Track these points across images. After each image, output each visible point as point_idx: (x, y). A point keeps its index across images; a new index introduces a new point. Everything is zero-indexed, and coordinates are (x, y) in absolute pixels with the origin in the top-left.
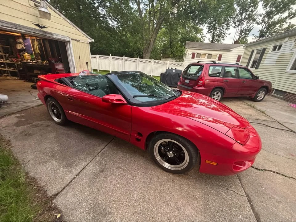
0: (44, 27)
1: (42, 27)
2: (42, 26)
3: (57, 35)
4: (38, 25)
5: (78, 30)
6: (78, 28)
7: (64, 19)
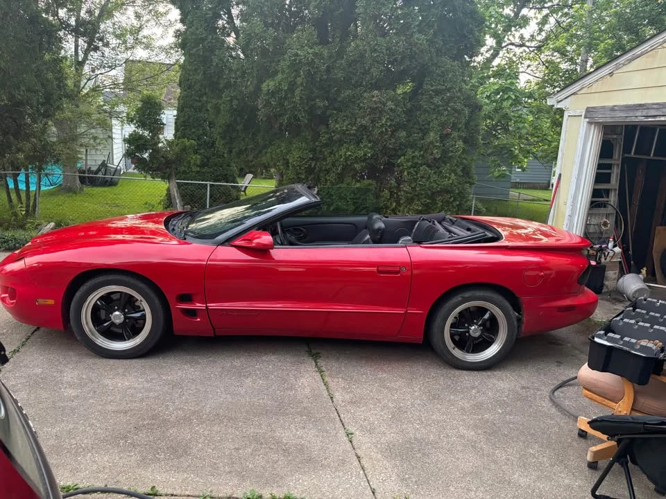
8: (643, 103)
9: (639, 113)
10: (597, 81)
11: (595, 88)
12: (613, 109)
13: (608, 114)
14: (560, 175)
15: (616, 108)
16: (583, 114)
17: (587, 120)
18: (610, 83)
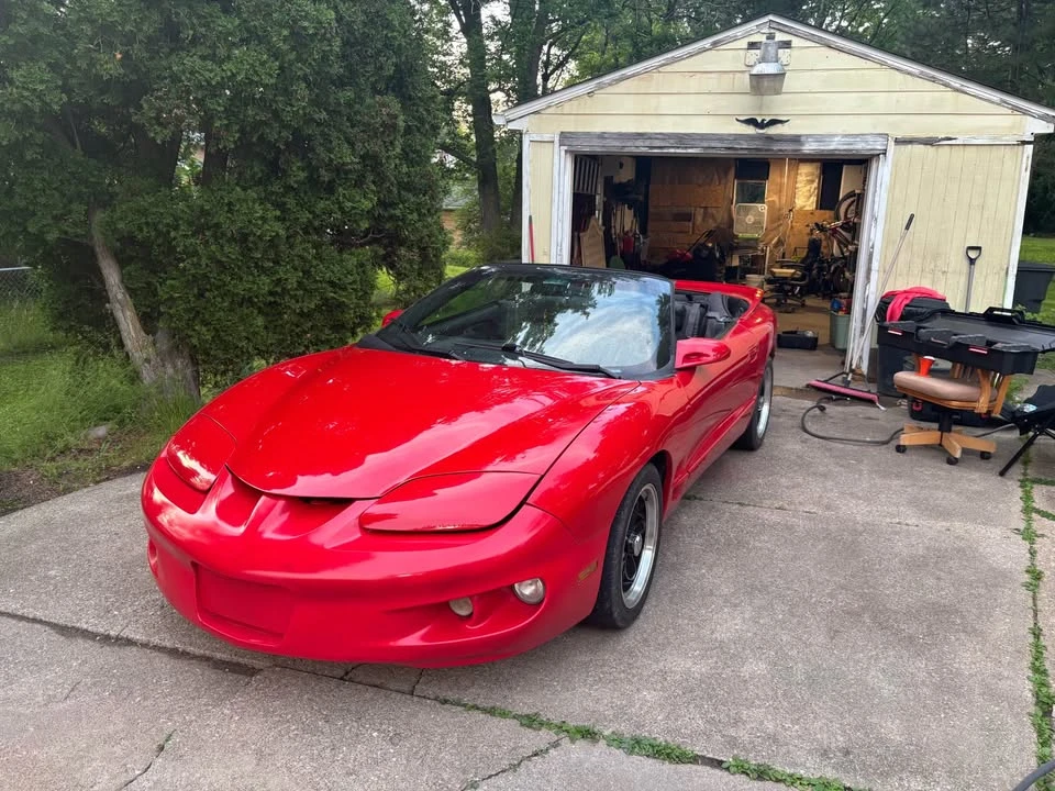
0: (774, 122)
1: (761, 125)
2: (763, 120)
3: (819, 138)
4: (751, 122)
5: (957, 90)
6: (956, 82)
7: (882, 64)
8: (641, 131)
9: (639, 143)
10: (570, 100)
11: (567, 108)
12: (602, 136)
13: (596, 142)
14: (530, 217)
15: (606, 136)
16: (557, 139)
17: (566, 148)
18: (589, 105)
